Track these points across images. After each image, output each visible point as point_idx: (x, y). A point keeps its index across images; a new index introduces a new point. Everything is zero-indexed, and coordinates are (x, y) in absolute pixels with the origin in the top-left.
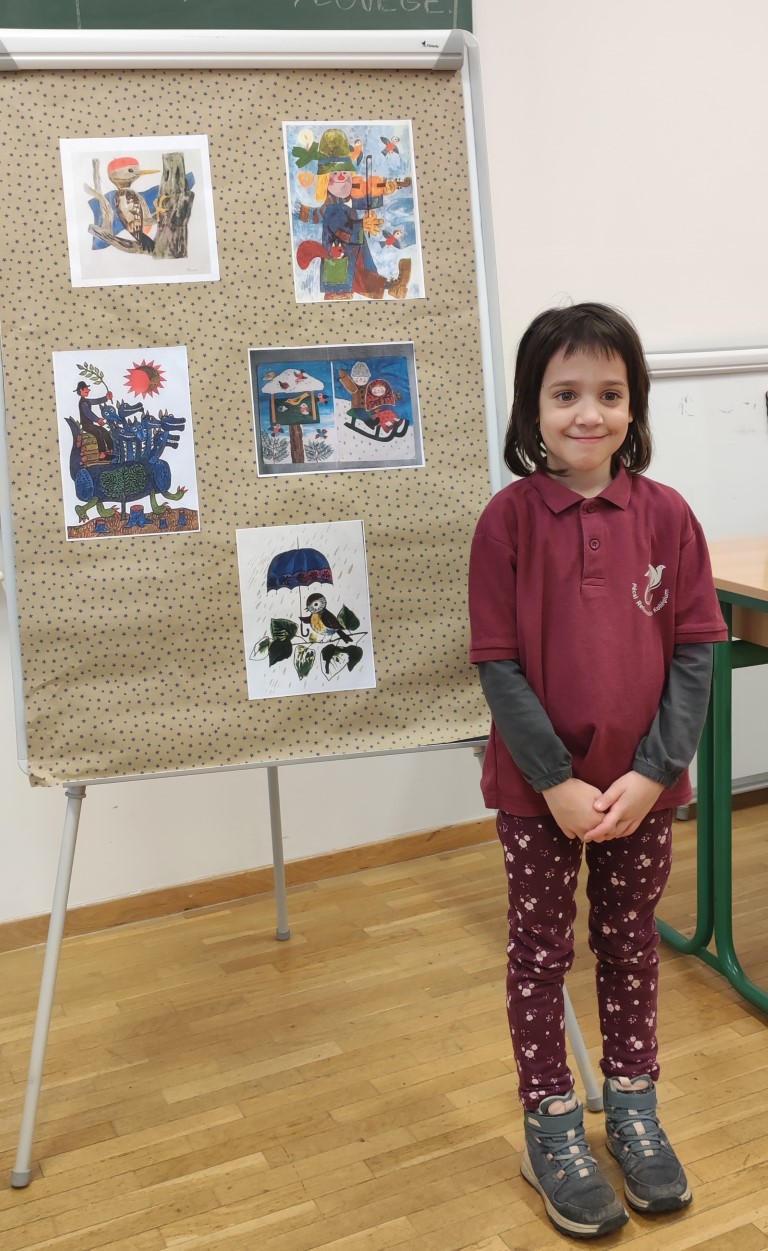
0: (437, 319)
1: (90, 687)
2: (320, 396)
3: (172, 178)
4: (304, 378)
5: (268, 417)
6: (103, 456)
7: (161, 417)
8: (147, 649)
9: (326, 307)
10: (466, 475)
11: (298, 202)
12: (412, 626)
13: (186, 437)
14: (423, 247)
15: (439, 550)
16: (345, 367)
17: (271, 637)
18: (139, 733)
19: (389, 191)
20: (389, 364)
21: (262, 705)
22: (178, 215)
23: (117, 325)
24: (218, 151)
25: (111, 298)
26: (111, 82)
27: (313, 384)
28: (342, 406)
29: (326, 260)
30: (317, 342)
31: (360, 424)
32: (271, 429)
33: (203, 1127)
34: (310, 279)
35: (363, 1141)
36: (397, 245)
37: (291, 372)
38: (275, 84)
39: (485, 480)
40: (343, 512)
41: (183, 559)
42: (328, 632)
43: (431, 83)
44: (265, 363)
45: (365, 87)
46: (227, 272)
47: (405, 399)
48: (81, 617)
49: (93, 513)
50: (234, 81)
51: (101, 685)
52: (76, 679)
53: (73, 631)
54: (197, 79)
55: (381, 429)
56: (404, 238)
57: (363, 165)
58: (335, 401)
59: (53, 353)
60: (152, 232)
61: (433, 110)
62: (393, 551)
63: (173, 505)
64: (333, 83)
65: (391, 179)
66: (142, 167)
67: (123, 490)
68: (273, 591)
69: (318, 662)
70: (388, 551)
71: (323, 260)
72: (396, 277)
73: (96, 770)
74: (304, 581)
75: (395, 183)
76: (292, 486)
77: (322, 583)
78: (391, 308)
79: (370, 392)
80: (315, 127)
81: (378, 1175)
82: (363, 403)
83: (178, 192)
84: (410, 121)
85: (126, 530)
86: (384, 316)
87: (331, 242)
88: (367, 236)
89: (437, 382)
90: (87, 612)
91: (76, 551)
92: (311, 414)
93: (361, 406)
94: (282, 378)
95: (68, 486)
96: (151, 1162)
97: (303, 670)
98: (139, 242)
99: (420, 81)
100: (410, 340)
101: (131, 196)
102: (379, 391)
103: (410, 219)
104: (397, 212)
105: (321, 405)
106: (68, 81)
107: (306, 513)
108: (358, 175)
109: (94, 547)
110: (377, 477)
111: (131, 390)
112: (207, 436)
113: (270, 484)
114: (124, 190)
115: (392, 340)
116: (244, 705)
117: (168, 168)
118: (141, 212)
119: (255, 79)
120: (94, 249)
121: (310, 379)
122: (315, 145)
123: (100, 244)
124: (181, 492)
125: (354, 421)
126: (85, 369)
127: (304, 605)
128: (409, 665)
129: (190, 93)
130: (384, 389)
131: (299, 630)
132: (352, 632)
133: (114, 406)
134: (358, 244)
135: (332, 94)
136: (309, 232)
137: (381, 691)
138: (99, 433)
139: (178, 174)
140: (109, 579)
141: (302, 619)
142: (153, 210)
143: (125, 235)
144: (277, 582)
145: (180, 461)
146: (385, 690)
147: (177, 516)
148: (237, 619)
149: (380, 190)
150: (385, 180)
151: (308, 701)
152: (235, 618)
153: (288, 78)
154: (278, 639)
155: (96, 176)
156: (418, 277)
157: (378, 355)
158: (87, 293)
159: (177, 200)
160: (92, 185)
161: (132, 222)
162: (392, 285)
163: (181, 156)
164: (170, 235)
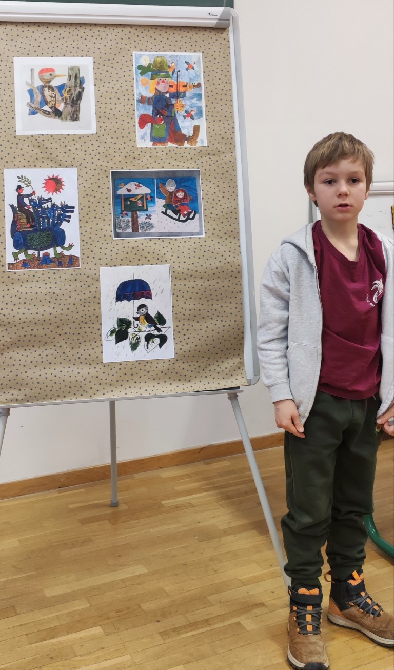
0: (213, 157)
1: (15, 353)
2: (149, 197)
3: (73, 79)
4: (140, 187)
5: (120, 207)
6: (29, 225)
7: (62, 205)
8: (48, 332)
9: (153, 149)
10: (227, 242)
11: (140, 94)
12: (195, 324)
13: (75, 216)
14: (207, 119)
15: (211, 282)
16: (162, 182)
17: (117, 327)
18: (42, 379)
19: (189, 90)
20: (187, 181)
21: (111, 365)
22: (75, 99)
23: (40, 155)
24: (98, 66)
25: (38, 142)
26: (42, 29)
27: (145, 190)
28: (160, 203)
29: (154, 125)
30: (148, 168)
31: (170, 212)
32: (121, 213)
33: (67, 611)
34: (145, 134)
35: (159, 622)
36: (192, 118)
37: (133, 183)
38: (130, 32)
39: (237, 245)
40: (159, 259)
41: (70, 283)
42: (149, 326)
43: (212, 34)
44: (119, 178)
45: (178, 35)
46: (101, 129)
47: (195, 200)
48: (12, 313)
50: (107, 30)
51: (22, 352)
52: (8, 348)
53: (8, 321)
54: (88, 28)
55: (181, 216)
56: (196, 114)
57: (175, 75)
58: (157, 199)
59: (5, 169)
60: (61, 107)
61: (214, 48)
62: (186, 282)
63: (66, 253)
64: (161, 33)
65: (190, 83)
66: (57, 73)
67: (39, 244)
68: (119, 302)
69: (143, 342)
70: (183, 283)
71: (152, 125)
72: (191, 135)
73: (17, 400)
74: (136, 297)
75: (192, 85)
76: (131, 245)
77: (146, 298)
78: (188, 150)
79: (175, 195)
80: (150, 55)
81: (167, 641)
82: (172, 201)
83: (76, 86)
84: (201, 54)
85: (40, 266)
86: (184, 155)
87: (157, 115)
88: (176, 113)
89: (211, 191)
90: (16, 310)
91: (12, 277)
92: (143, 206)
93: (171, 203)
94: (128, 186)
95: (9, 241)
96: (37, 630)
97: (134, 347)
98: (54, 112)
99: (207, 33)
100: (198, 168)
101: (51, 88)
102: (180, 195)
103: (200, 105)
104: (193, 100)
105: (149, 201)
106: (20, 28)
107: (139, 260)
108: (173, 81)
109: (22, 275)
110: (178, 241)
111: (46, 190)
112: (86, 216)
113: (120, 243)
114: (47, 85)
115: (188, 168)
116: (100, 366)
117: (71, 74)
118: (55, 96)
119: (119, 29)
120: (29, 115)
121: (143, 187)
122: (150, 64)
123: (33, 113)
124: (71, 246)
125: (166, 211)
126: (21, 178)
127: (136, 311)
128: (193, 346)
129: (84, 36)
130: (183, 194)
131: (133, 324)
132: (162, 326)
133: (36, 199)
134: (171, 117)
135: (160, 38)
136: (146, 109)
137: (177, 360)
138: (27, 213)
139: (77, 79)
140: (29, 293)
141: (134, 318)
142: (62, 96)
143: (46, 108)
144: (122, 297)
145: (71, 229)
146: (179, 360)
147: (68, 260)
148: (98, 317)
149: (184, 88)
150: (187, 83)
151: (136, 364)
152: (97, 317)
153: (137, 29)
154: (121, 329)
155: (32, 77)
156: (203, 134)
157: (181, 176)
158: (25, 138)
159: (75, 91)
160: (30, 82)
161: (50, 101)
162: (189, 139)
163: (78, 67)
164: (70, 109)
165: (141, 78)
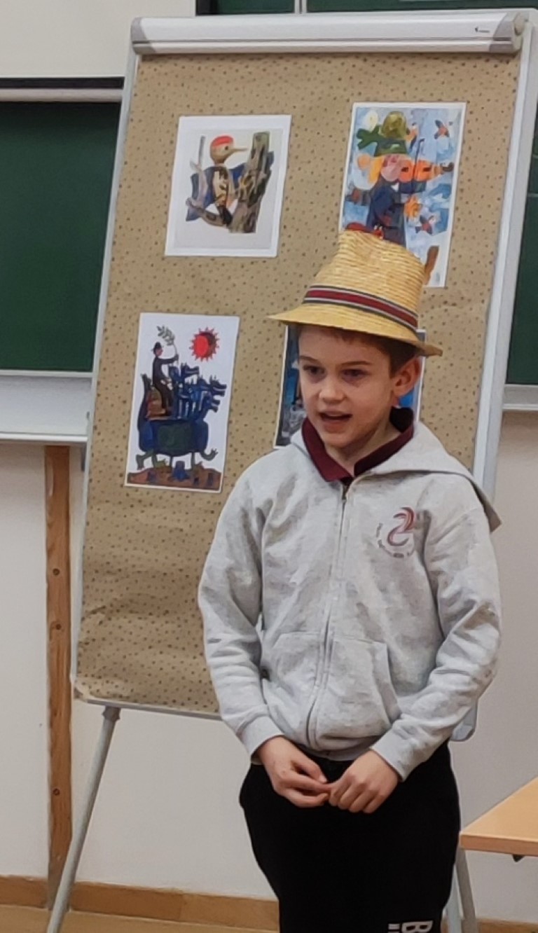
0: (450, 310)
3: (257, 156)
5: (294, 392)
6: (163, 412)
7: (211, 381)
8: (169, 594)
11: (351, 184)
13: (224, 401)
14: (452, 235)
18: (155, 669)
19: (433, 176)
22: (255, 192)
23: (193, 292)
24: (297, 131)
25: (193, 267)
26: (226, 65)
32: (294, 404)
36: (430, 231)
38: (354, 66)
41: (205, 516)
45: (431, 69)
46: (283, 248)
50: (320, 64)
51: (137, 620)
54: (292, 61)
56: (437, 225)
57: (415, 149)
59: (141, 314)
60: (232, 208)
61: (487, 94)
63: (207, 465)
64: (403, 65)
65: (437, 163)
66: (236, 145)
67: (173, 445)
75: (439, 168)
80: (380, 109)
83: (259, 169)
84: (463, 106)
85: (170, 482)
87: (373, 226)
88: (405, 221)
90: (131, 551)
91: (131, 495)
95: (134, 436)
98: (221, 216)
101: (223, 172)
103: (445, 206)
104: (435, 198)
106: (195, 65)
108: (408, 159)
109: (144, 494)
111: (193, 354)
112: (240, 403)
114: (218, 166)
117: (255, 146)
118: (228, 187)
119: (337, 62)
120: (187, 220)
122: (377, 128)
123: (191, 217)
124: (213, 454)
126: (164, 332)
129: (285, 75)
135: (401, 76)
136: (357, 214)
138: (163, 390)
139: (263, 156)
140: (150, 525)
142: (236, 186)
143: (213, 209)
145: (216, 422)
147: (207, 476)
149: (426, 173)
150: (432, 164)
153: (365, 61)
155: (201, 152)
156: (441, 264)
158: (176, 261)
159: (257, 176)
160: (196, 161)
161: (220, 196)
163: (267, 134)
164: (245, 211)
165: (358, 154)
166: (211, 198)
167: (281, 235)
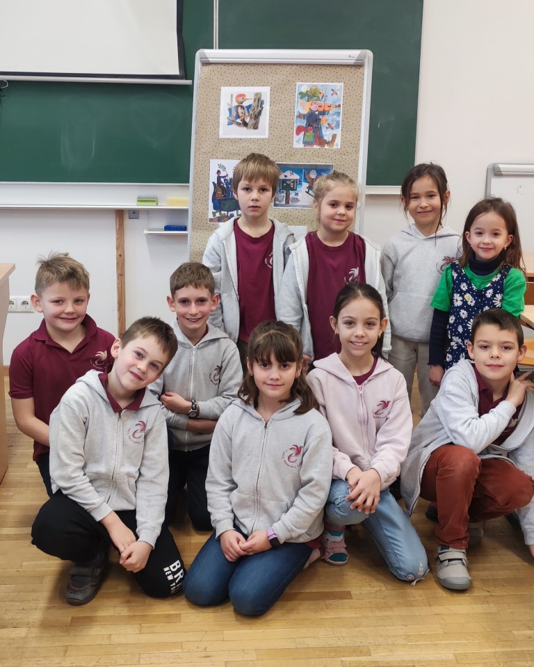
0: (343, 156)
2: (298, 181)
4: (293, 174)
6: (223, 196)
11: (298, 112)
14: (342, 130)
16: (307, 171)
19: (332, 109)
23: (233, 151)
24: (273, 93)
25: (232, 142)
26: (240, 67)
27: (296, 177)
28: (305, 185)
29: (306, 133)
30: (299, 162)
32: (280, 191)
34: (300, 139)
36: (332, 129)
37: (289, 172)
38: (296, 69)
40: (301, 223)
43: (353, 69)
45: (328, 70)
46: (271, 135)
49: (218, 215)
50: (281, 68)
54: (269, 66)
56: (335, 126)
57: (324, 99)
58: (303, 183)
59: (211, 160)
60: (247, 120)
61: (352, 80)
64: (317, 69)
65: (333, 104)
66: (247, 97)
67: (228, 208)
72: (330, 140)
75: (334, 106)
76: (284, 212)
78: (327, 151)
80: (308, 85)
84: (343, 84)
86: (324, 154)
87: (309, 126)
88: (322, 125)
91: (211, 227)
92: (294, 187)
93: (312, 186)
94: (285, 174)
95: (211, 205)
98: (243, 123)
99: (348, 69)
100: (332, 163)
101: (242, 107)
103: (338, 120)
104: (334, 117)
105: (298, 184)
106: (226, 67)
108: (321, 103)
113: (277, 210)
114: (240, 105)
115: (326, 163)
118: (245, 113)
119: (289, 67)
120: (228, 125)
121: (295, 175)
122: (307, 91)
125: (309, 191)
126: (220, 166)
129: (266, 72)
134: (318, 128)
135: (316, 73)
136: (301, 122)
138: (222, 188)
139: (259, 101)
142: (249, 112)
143: (239, 121)
149: (329, 108)
150: (331, 105)
153: (300, 67)
155: (232, 100)
156: (338, 141)
157: (320, 168)
158: (224, 140)
160: (230, 103)
161: (242, 116)
162: (328, 143)
163: (260, 94)
164: (253, 121)
165: (300, 101)
166: (238, 117)
167: (270, 130)
